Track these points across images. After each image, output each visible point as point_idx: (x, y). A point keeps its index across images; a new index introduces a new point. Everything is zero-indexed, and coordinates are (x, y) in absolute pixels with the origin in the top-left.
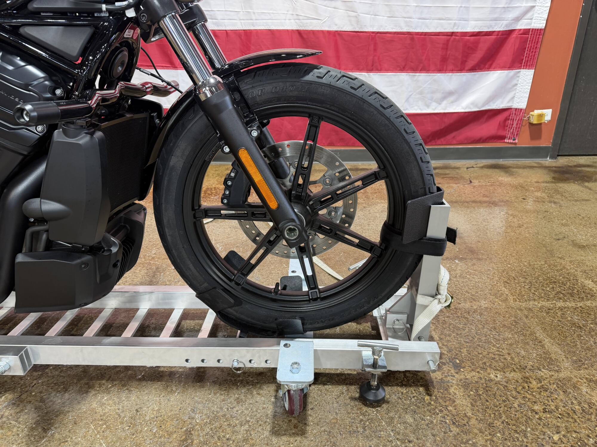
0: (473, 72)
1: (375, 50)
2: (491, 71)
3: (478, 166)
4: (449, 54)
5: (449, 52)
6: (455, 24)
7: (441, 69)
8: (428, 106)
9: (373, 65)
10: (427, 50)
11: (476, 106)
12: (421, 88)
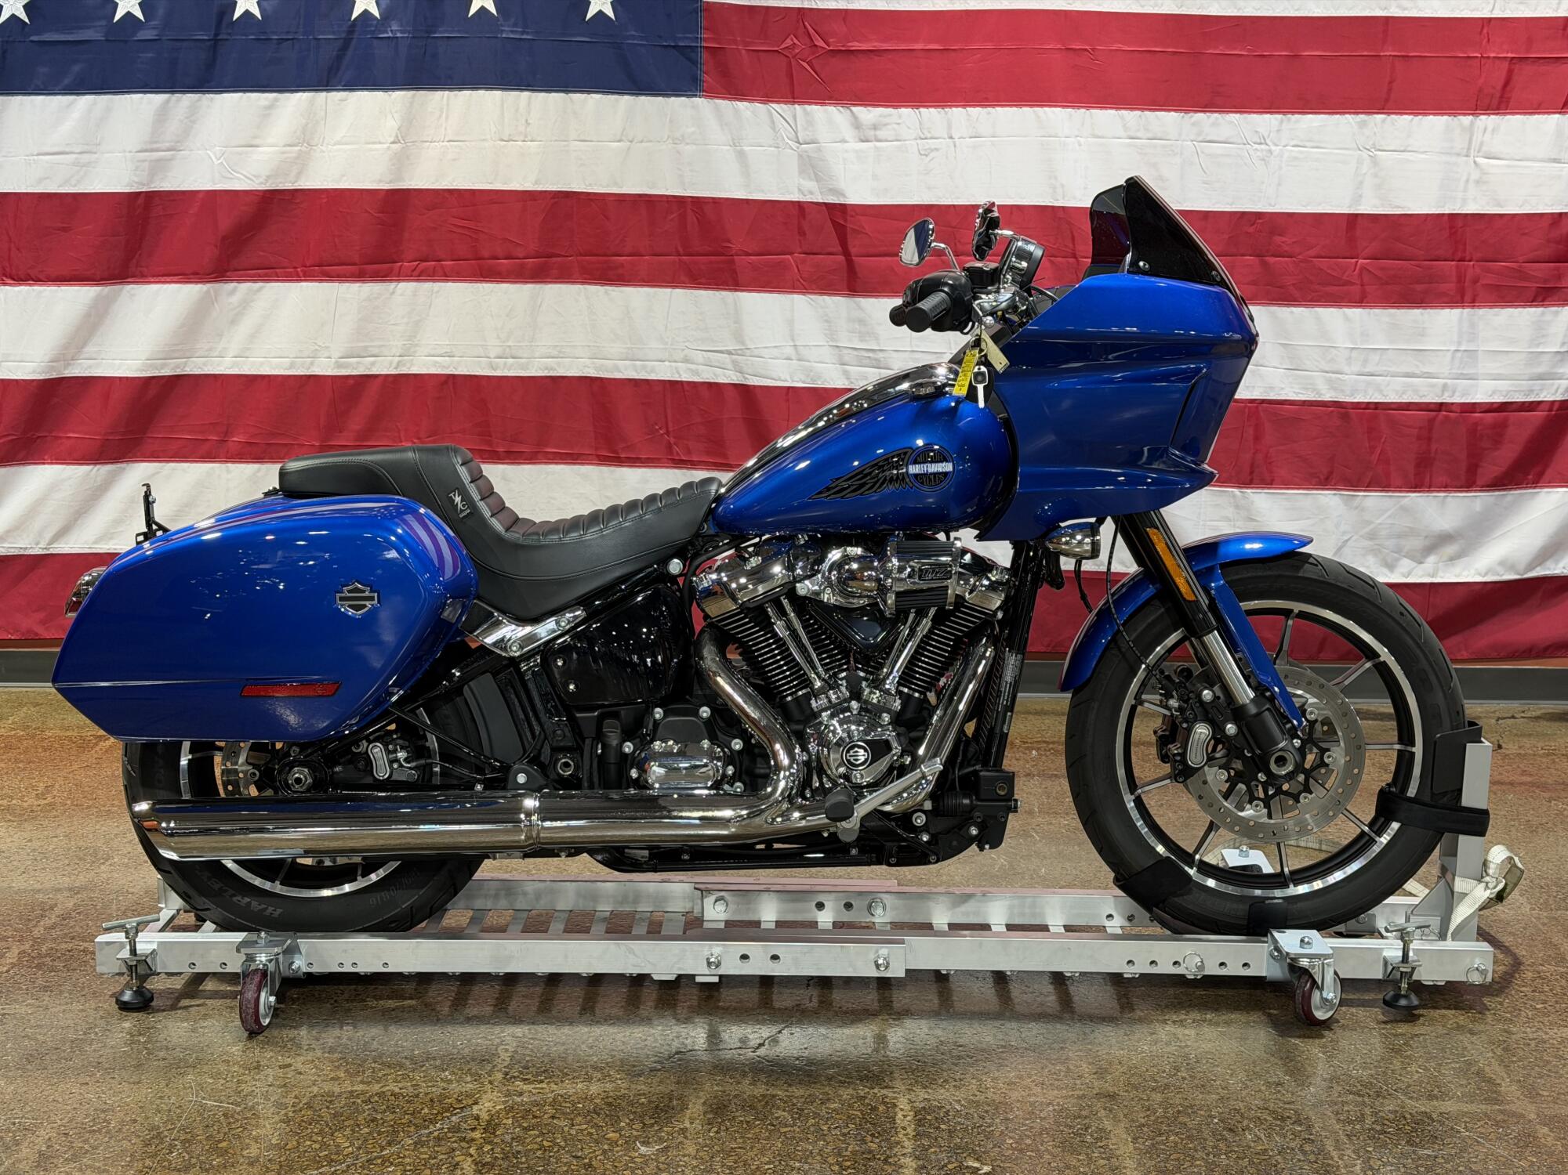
0: (1499, 490)
1: (1257, 438)
2: (1541, 487)
3: (1529, 715)
4: (1436, 450)
5: (1434, 447)
6: (1445, 386)
7: (1419, 482)
8: (1391, 567)
9: (1252, 473)
10: (1383, 440)
11: (1512, 568)
12: (1372, 526)
